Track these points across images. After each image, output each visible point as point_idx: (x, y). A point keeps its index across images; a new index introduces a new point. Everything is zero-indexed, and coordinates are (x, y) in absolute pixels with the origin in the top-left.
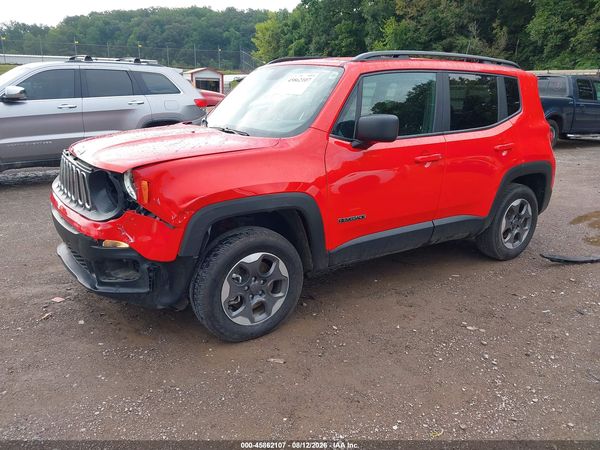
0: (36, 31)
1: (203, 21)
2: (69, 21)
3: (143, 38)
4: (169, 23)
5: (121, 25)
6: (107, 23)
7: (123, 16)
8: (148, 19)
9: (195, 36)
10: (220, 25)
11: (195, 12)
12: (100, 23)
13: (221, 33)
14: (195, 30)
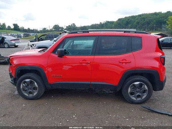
0: (112, 23)
1: (158, 17)
2: (119, 20)
3: (138, 23)
4: (147, 18)
5: (132, 20)
6: (128, 20)
7: (133, 17)
8: (140, 17)
9: (155, 21)
10: (163, 17)
11: (156, 14)
12: (127, 20)
13: (164, 20)
14: (155, 19)
